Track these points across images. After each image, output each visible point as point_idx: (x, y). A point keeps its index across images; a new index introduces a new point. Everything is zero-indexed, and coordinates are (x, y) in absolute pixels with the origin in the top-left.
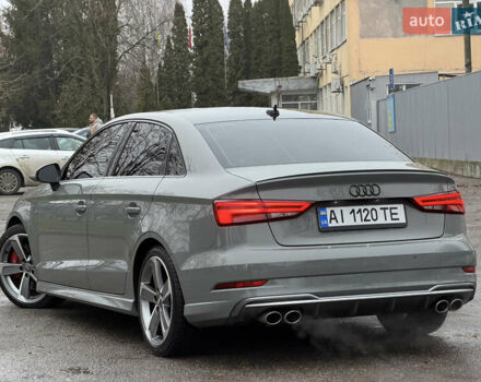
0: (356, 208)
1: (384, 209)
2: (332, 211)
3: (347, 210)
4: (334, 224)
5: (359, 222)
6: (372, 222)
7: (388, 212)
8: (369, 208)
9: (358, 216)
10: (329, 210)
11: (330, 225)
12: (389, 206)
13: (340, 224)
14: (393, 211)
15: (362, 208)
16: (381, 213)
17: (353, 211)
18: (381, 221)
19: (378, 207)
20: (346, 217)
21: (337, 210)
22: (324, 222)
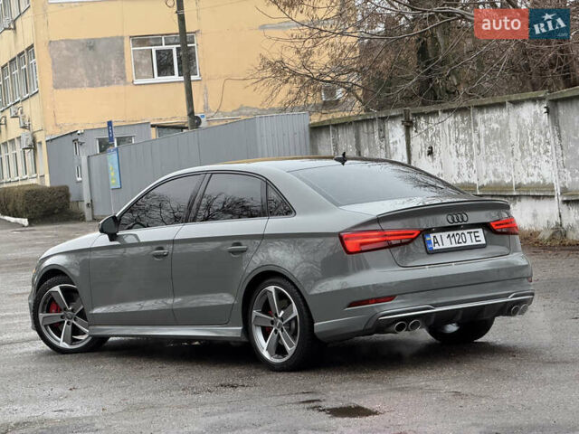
0: (451, 233)
1: (470, 233)
2: (435, 237)
3: (445, 235)
4: (437, 247)
5: (454, 245)
6: (463, 244)
7: (472, 235)
8: (460, 232)
9: (453, 239)
10: (432, 235)
11: (434, 248)
12: (473, 230)
13: (441, 247)
14: (476, 234)
15: (455, 232)
16: (468, 236)
17: (449, 235)
18: (469, 243)
19: (465, 232)
20: (444, 241)
21: (438, 235)
22: (429, 246)
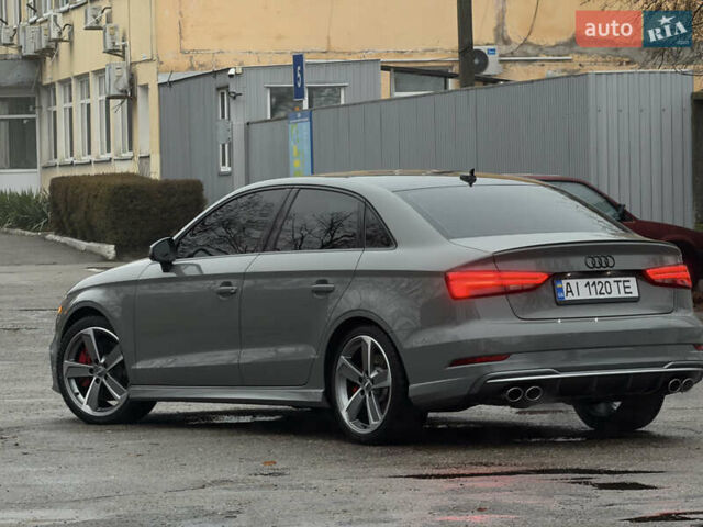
0: (591, 281)
1: (618, 282)
2: (568, 284)
3: (582, 282)
4: (570, 297)
5: (594, 296)
6: (607, 296)
7: (621, 285)
8: (603, 280)
9: (593, 289)
10: (564, 282)
11: (567, 298)
12: (622, 279)
13: (576, 297)
14: (626, 284)
15: (597, 280)
16: (614, 286)
17: (588, 283)
18: (615, 295)
19: (611, 280)
20: (580, 289)
21: (573, 282)
22: (560, 295)
